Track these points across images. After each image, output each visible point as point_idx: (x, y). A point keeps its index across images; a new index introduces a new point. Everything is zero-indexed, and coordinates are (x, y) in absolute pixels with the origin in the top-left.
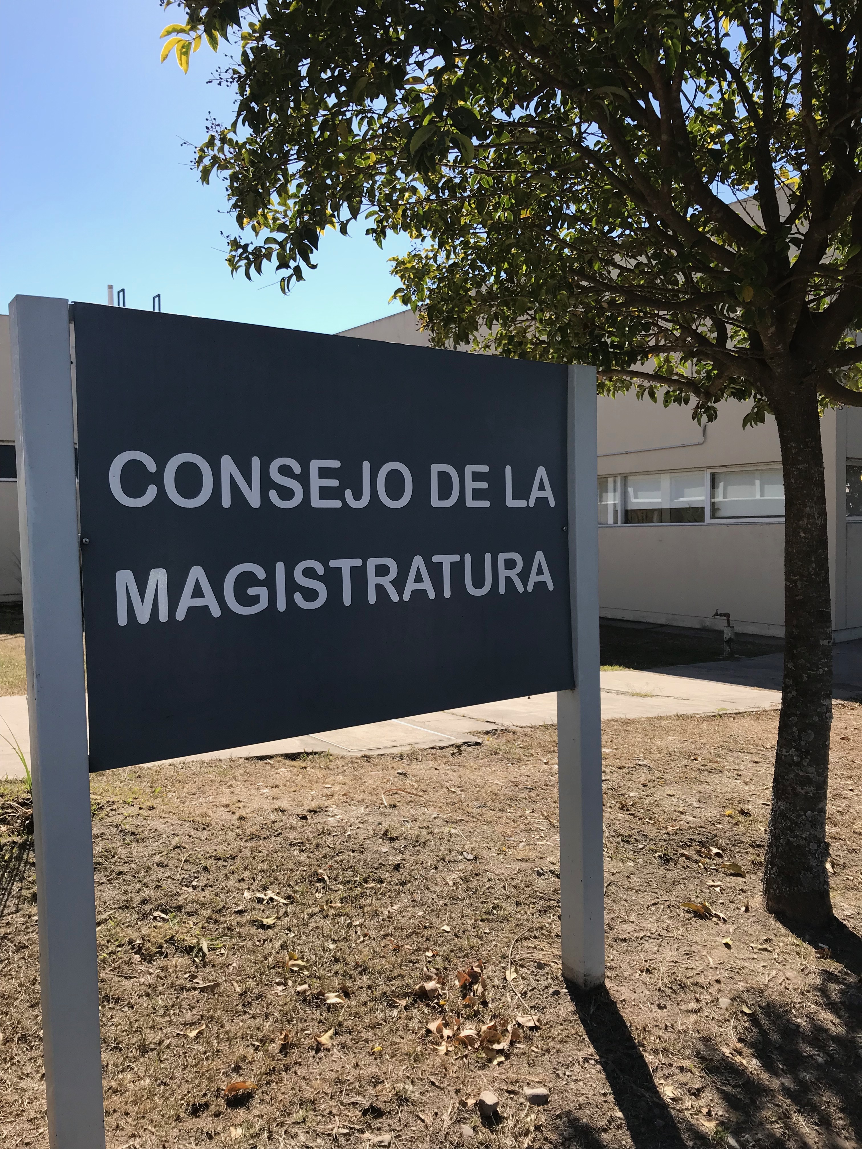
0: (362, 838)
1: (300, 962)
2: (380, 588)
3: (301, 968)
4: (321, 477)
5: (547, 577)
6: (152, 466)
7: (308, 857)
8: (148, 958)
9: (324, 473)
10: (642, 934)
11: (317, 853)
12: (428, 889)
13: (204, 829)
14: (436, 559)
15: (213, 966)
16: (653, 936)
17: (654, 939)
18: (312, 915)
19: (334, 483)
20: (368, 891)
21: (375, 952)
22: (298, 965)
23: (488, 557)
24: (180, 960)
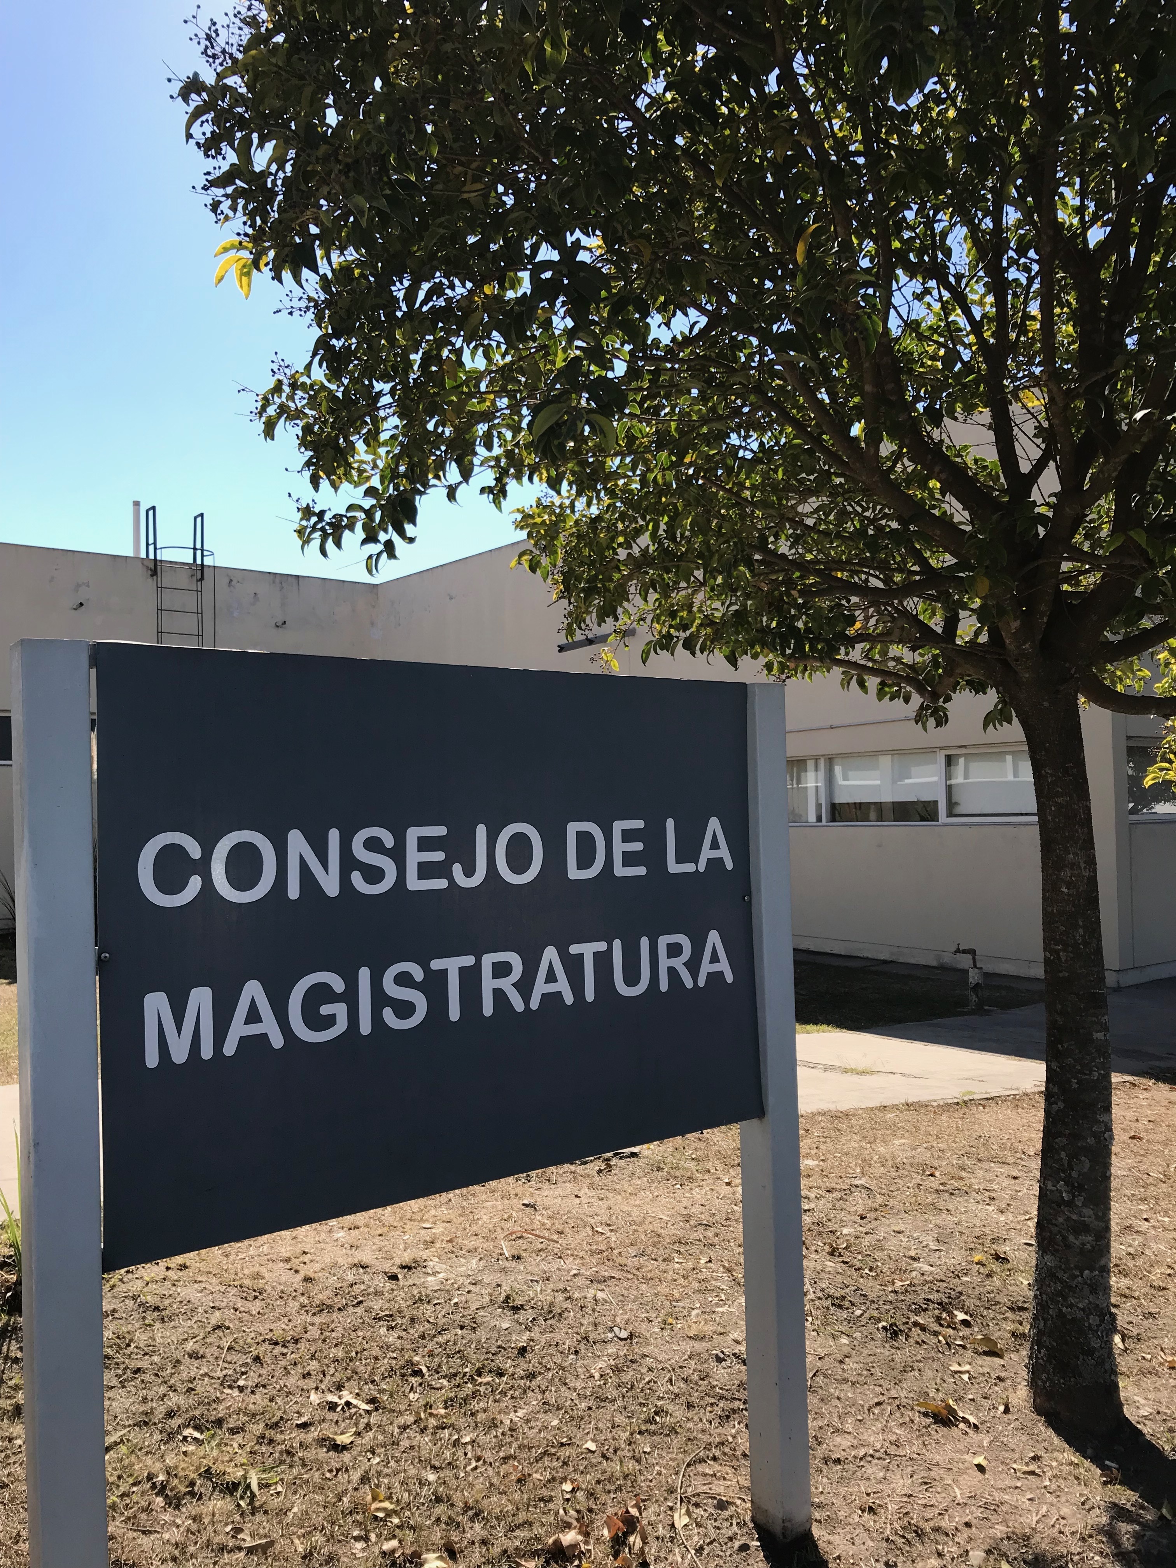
0: (474, 1307)
1: (387, 1505)
2: (499, 994)
3: (389, 1513)
4: (420, 850)
5: (724, 966)
6: (194, 850)
7: (400, 1338)
8: (175, 1502)
9: (425, 844)
10: (862, 1452)
11: (411, 1331)
12: (565, 1384)
13: (256, 1297)
14: (574, 949)
15: (266, 1512)
16: (877, 1455)
17: (879, 1459)
18: (404, 1428)
19: (439, 856)
20: (482, 1389)
21: (491, 1485)
22: (384, 1509)
23: (644, 942)
24: (219, 1504)
